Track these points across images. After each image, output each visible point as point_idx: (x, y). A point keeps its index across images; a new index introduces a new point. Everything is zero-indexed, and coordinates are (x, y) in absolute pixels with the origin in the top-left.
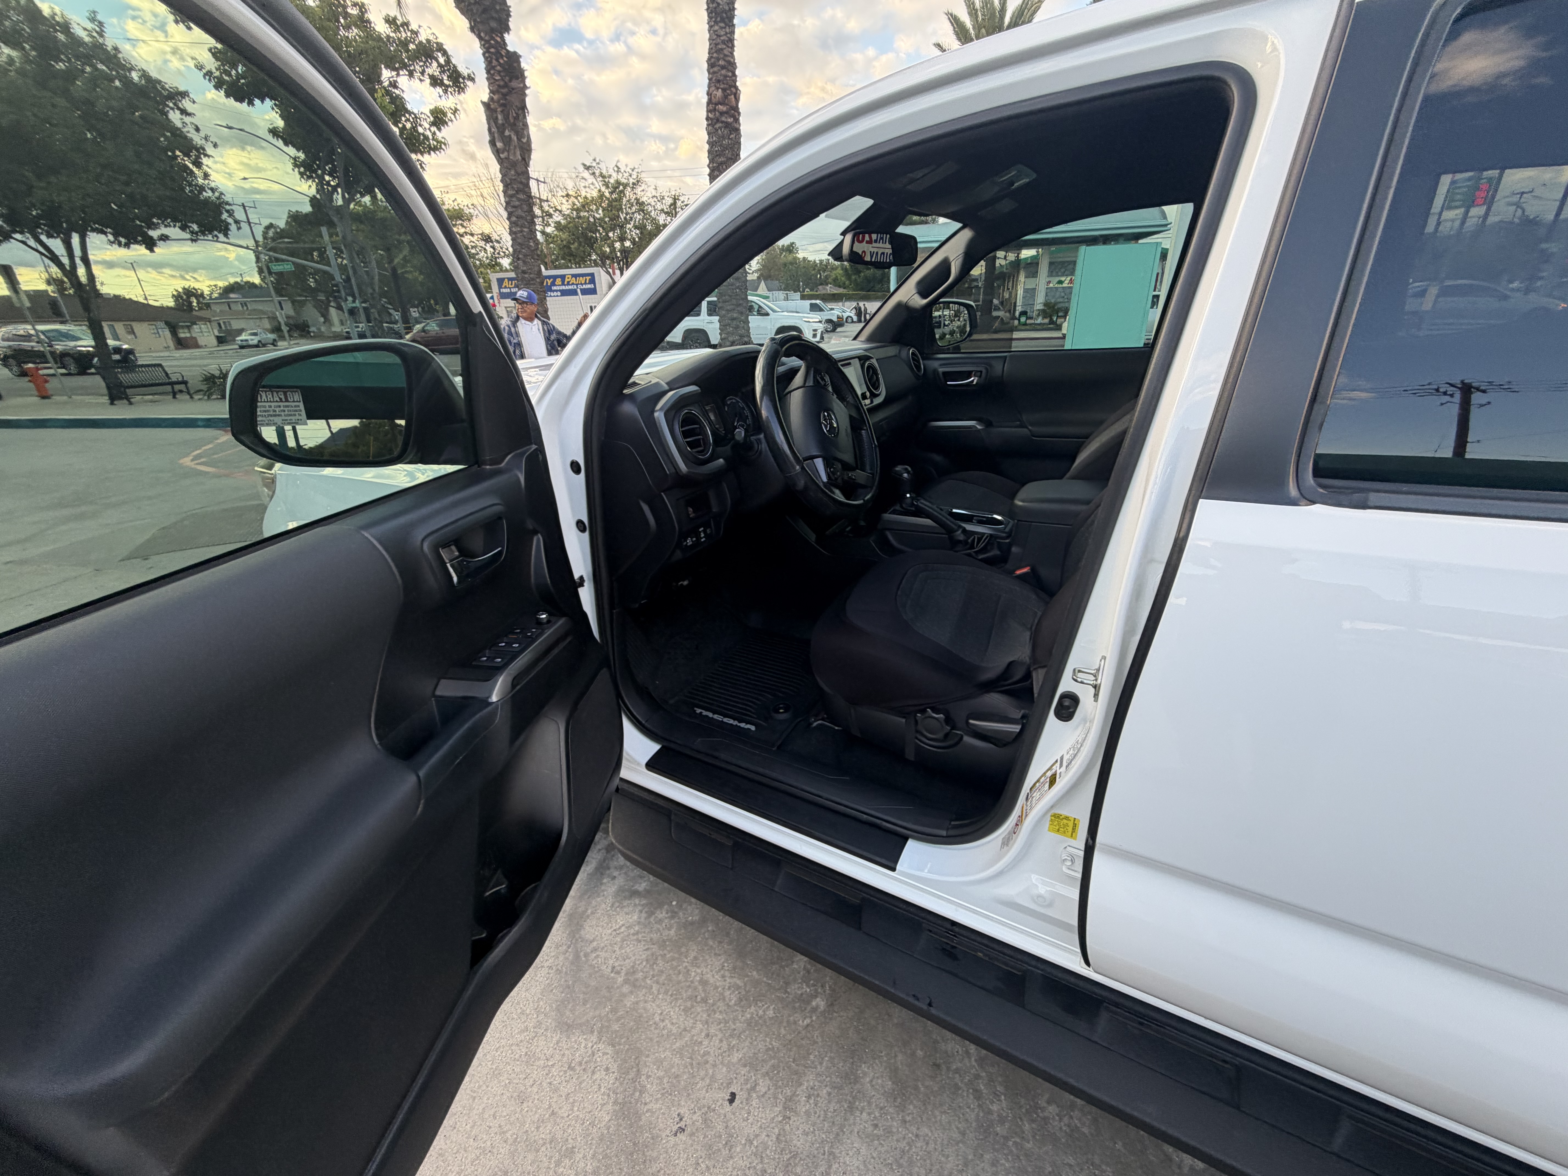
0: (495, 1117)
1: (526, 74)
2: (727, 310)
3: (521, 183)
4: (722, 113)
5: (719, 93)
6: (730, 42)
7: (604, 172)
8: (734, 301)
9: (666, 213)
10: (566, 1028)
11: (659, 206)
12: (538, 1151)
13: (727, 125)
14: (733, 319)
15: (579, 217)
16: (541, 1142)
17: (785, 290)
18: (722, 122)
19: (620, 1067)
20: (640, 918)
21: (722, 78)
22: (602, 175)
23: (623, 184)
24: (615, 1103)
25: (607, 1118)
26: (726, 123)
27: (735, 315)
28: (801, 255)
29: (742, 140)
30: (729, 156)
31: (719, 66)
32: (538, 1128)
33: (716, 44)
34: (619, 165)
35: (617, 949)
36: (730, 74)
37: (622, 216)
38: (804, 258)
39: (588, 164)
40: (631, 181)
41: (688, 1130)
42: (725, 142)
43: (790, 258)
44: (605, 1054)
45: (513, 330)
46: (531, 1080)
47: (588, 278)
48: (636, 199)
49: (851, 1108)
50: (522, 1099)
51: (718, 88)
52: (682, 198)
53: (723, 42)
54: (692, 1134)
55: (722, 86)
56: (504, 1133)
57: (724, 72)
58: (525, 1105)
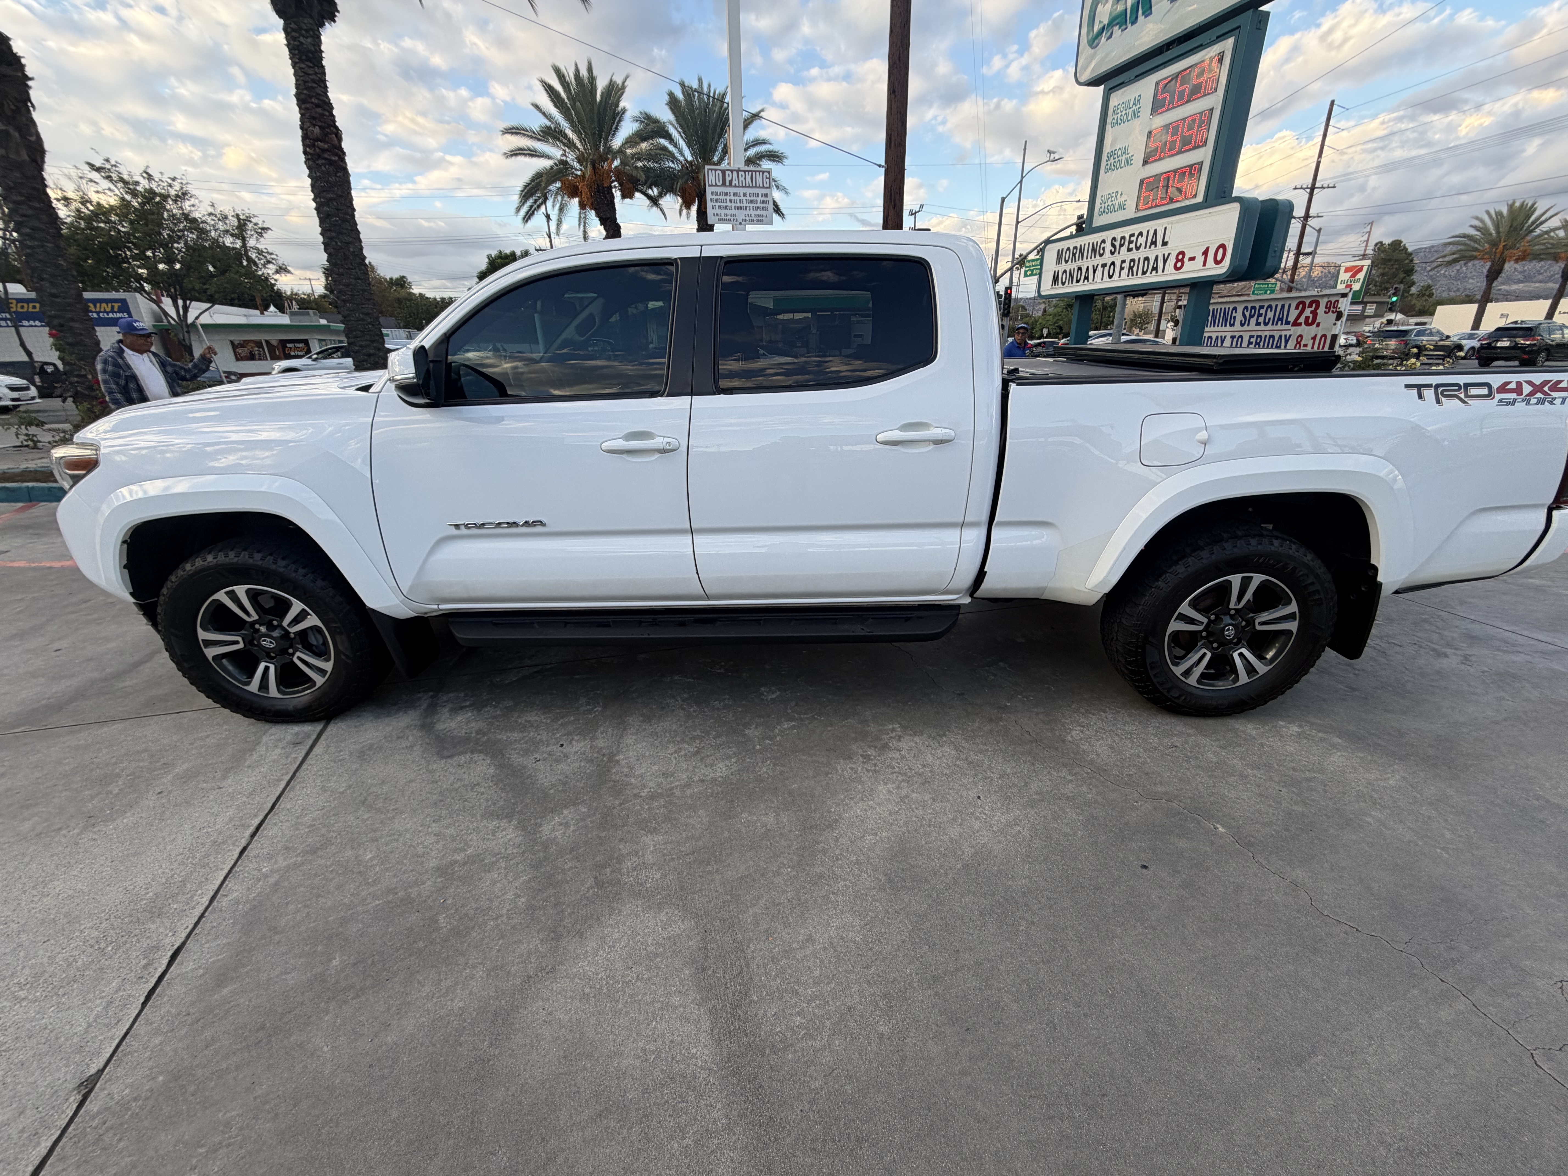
1: (23, 61)
2: (361, 346)
3: (34, 188)
4: (324, 150)
5: (317, 130)
6: (321, 83)
7: (126, 177)
8: (367, 337)
9: (232, 235)
11: (221, 226)
13: (331, 163)
14: (370, 355)
15: (92, 229)
17: (405, 327)
18: (325, 159)
21: (317, 115)
22: (122, 180)
23: (161, 195)
26: (330, 160)
27: (372, 351)
28: (416, 290)
29: (351, 179)
30: (339, 193)
31: (312, 103)
33: (305, 82)
34: (149, 171)
36: (327, 114)
37: (165, 233)
38: (420, 294)
39: (98, 165)
40: (173, 192)
42: (331, 179)
43: (403, 293)
45: (120, 361)
47: (116, 305)
48: (183, 214)
51: (314, 125)
52: (254, 220)
53: (313, 81)
55: (320, 124)
57: (319, 110)
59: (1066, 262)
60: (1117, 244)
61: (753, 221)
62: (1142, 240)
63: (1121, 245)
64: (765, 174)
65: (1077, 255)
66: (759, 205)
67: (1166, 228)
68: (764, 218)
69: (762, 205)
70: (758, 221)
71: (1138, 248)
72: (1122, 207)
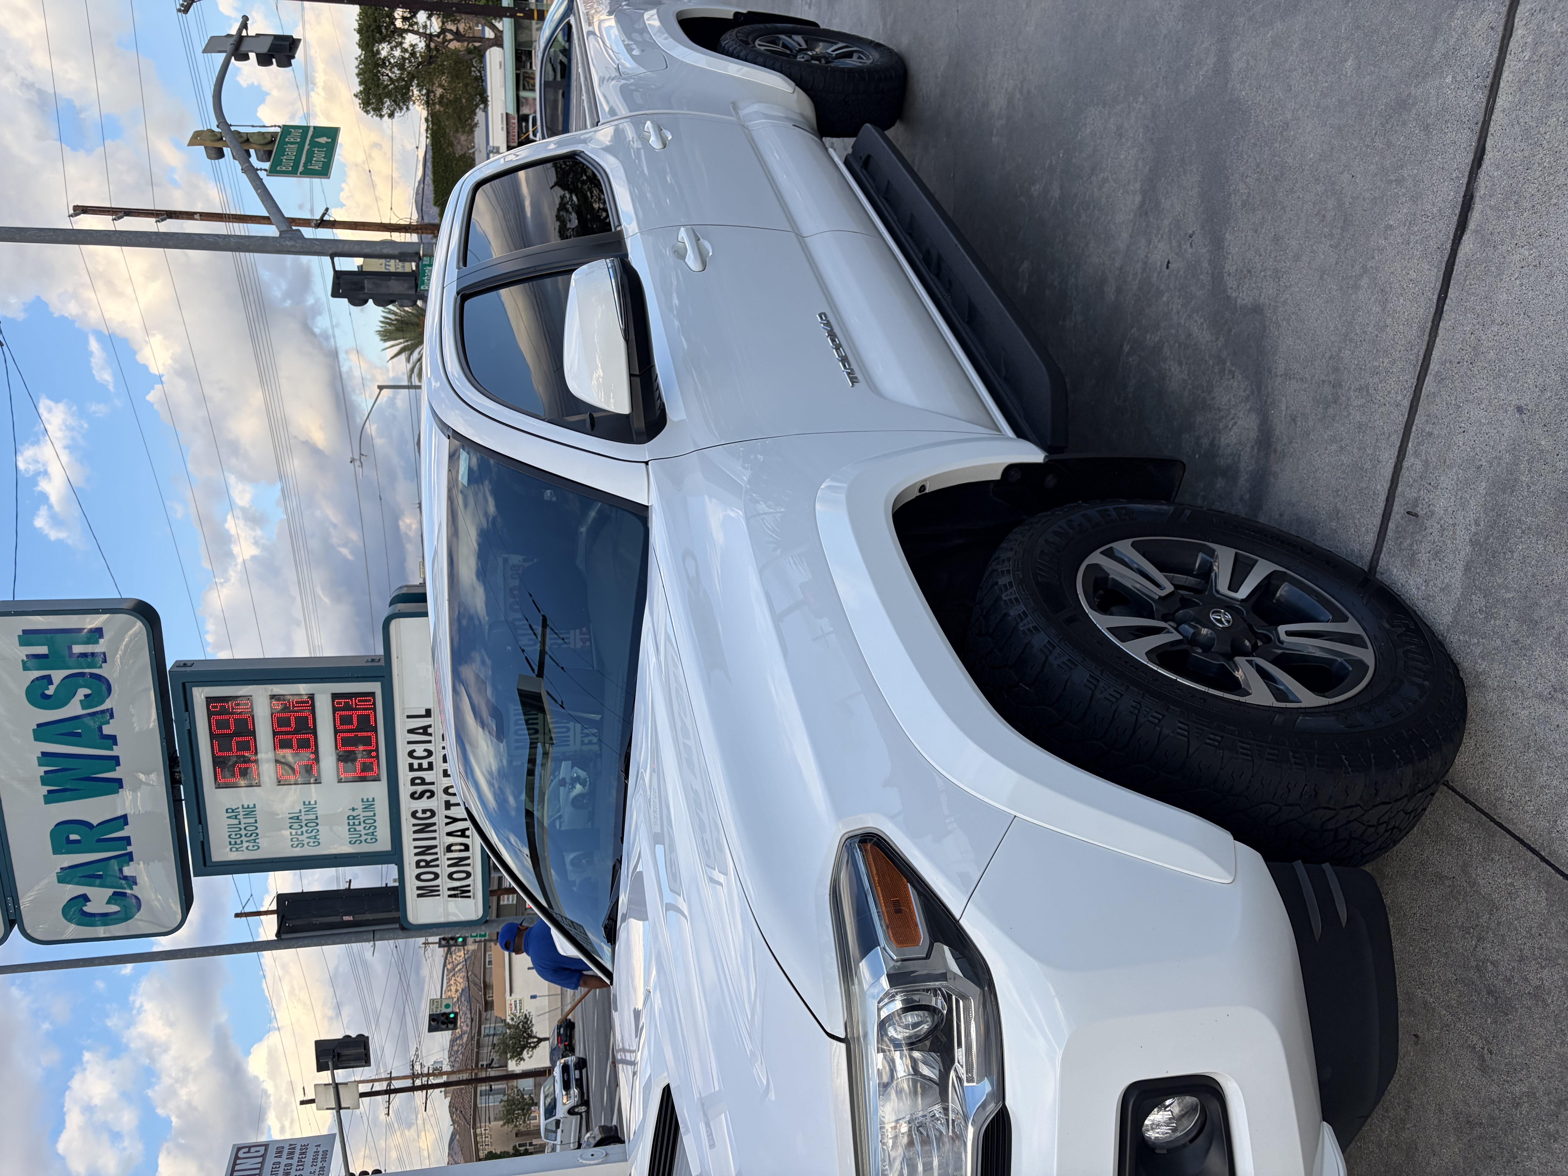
0: (1291, 220)
10: (1257, 310)
12: (1261, 200)
16: (1260, 207)
19: (1223, 277)
20: (1220, 438)
24: (1223, 248)
25: (1227, 235)
32: (1263, 218)
35: (1233, 399)
41: (1187, 237)
44: (1231, 288)
46: (1272, 256)
49: (1121, 269)
50: (1276, 239)
54: (1186, 234)
56: (1282, 208)
58: (1273, 234)
59: (437, 876)
60: (420, 789)
61: (322, 1168)
62: (420, 751)
63: (423, 782)
64: (241, 1155)
65: (429, 858)
66: (295, 1162)
67: (409, 717)
68: (321, 1149)
69: (296, 1156)
70: (324, 1159)
71: (430, 753)
72: (369, 805)
